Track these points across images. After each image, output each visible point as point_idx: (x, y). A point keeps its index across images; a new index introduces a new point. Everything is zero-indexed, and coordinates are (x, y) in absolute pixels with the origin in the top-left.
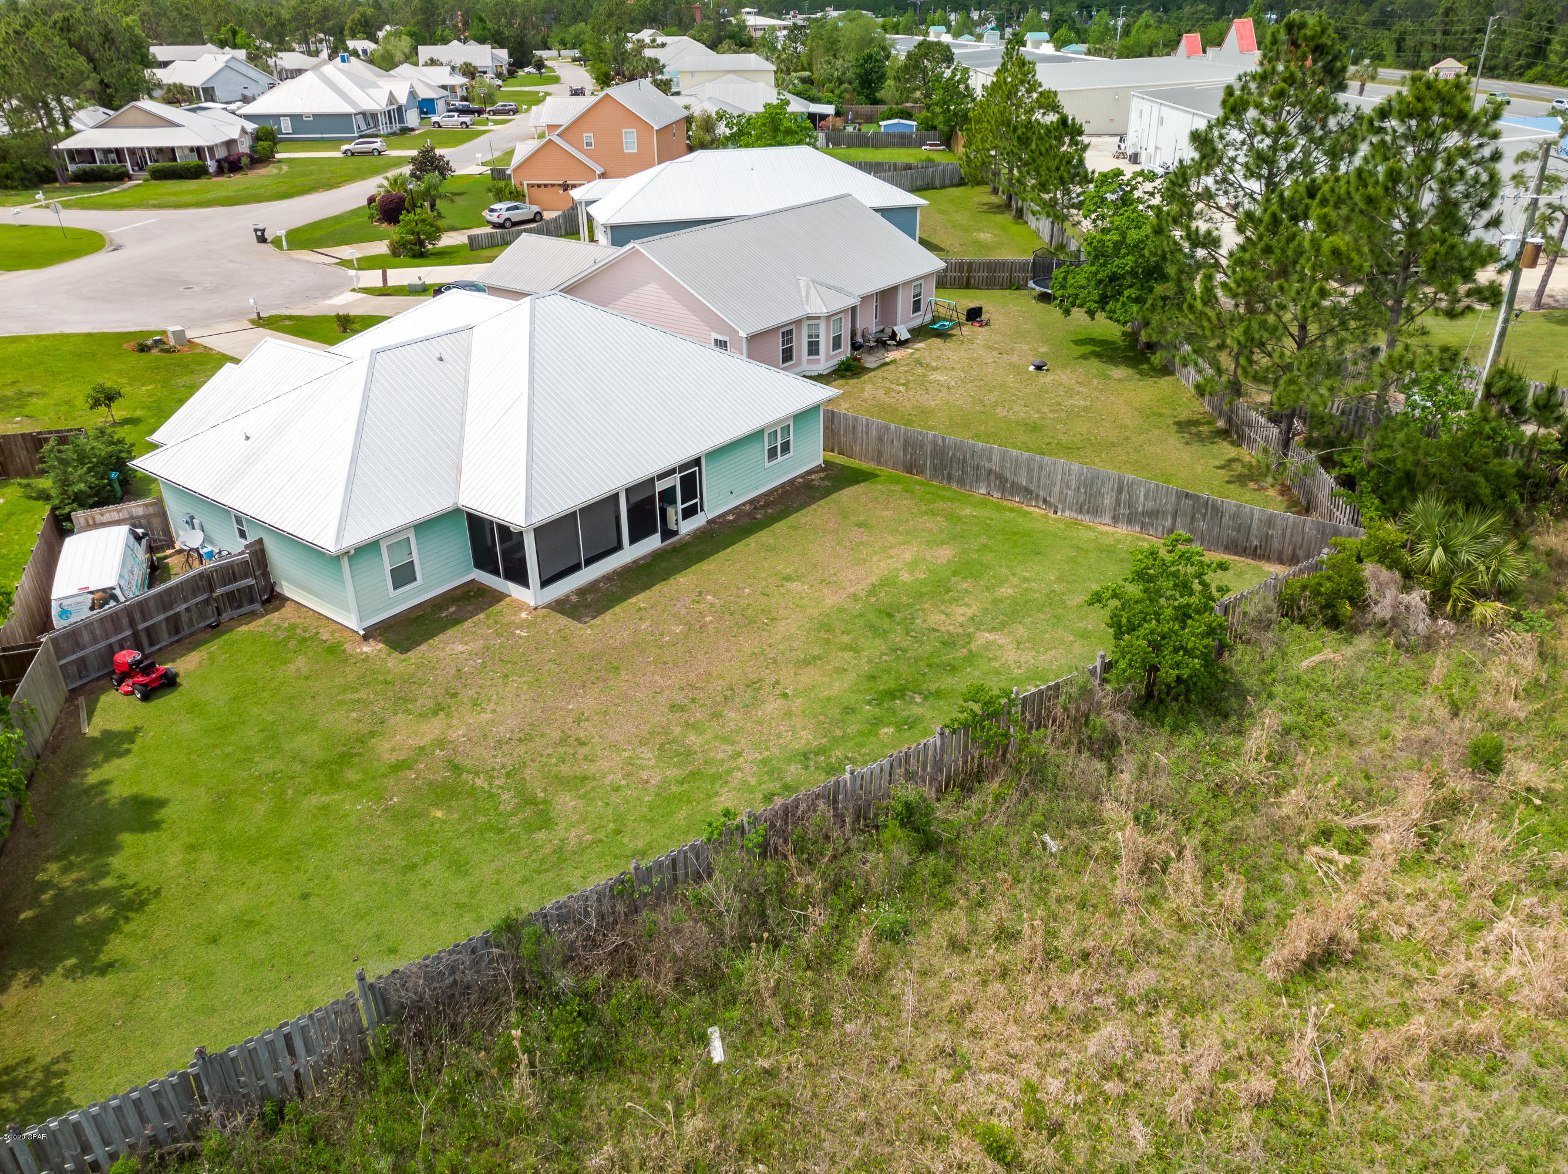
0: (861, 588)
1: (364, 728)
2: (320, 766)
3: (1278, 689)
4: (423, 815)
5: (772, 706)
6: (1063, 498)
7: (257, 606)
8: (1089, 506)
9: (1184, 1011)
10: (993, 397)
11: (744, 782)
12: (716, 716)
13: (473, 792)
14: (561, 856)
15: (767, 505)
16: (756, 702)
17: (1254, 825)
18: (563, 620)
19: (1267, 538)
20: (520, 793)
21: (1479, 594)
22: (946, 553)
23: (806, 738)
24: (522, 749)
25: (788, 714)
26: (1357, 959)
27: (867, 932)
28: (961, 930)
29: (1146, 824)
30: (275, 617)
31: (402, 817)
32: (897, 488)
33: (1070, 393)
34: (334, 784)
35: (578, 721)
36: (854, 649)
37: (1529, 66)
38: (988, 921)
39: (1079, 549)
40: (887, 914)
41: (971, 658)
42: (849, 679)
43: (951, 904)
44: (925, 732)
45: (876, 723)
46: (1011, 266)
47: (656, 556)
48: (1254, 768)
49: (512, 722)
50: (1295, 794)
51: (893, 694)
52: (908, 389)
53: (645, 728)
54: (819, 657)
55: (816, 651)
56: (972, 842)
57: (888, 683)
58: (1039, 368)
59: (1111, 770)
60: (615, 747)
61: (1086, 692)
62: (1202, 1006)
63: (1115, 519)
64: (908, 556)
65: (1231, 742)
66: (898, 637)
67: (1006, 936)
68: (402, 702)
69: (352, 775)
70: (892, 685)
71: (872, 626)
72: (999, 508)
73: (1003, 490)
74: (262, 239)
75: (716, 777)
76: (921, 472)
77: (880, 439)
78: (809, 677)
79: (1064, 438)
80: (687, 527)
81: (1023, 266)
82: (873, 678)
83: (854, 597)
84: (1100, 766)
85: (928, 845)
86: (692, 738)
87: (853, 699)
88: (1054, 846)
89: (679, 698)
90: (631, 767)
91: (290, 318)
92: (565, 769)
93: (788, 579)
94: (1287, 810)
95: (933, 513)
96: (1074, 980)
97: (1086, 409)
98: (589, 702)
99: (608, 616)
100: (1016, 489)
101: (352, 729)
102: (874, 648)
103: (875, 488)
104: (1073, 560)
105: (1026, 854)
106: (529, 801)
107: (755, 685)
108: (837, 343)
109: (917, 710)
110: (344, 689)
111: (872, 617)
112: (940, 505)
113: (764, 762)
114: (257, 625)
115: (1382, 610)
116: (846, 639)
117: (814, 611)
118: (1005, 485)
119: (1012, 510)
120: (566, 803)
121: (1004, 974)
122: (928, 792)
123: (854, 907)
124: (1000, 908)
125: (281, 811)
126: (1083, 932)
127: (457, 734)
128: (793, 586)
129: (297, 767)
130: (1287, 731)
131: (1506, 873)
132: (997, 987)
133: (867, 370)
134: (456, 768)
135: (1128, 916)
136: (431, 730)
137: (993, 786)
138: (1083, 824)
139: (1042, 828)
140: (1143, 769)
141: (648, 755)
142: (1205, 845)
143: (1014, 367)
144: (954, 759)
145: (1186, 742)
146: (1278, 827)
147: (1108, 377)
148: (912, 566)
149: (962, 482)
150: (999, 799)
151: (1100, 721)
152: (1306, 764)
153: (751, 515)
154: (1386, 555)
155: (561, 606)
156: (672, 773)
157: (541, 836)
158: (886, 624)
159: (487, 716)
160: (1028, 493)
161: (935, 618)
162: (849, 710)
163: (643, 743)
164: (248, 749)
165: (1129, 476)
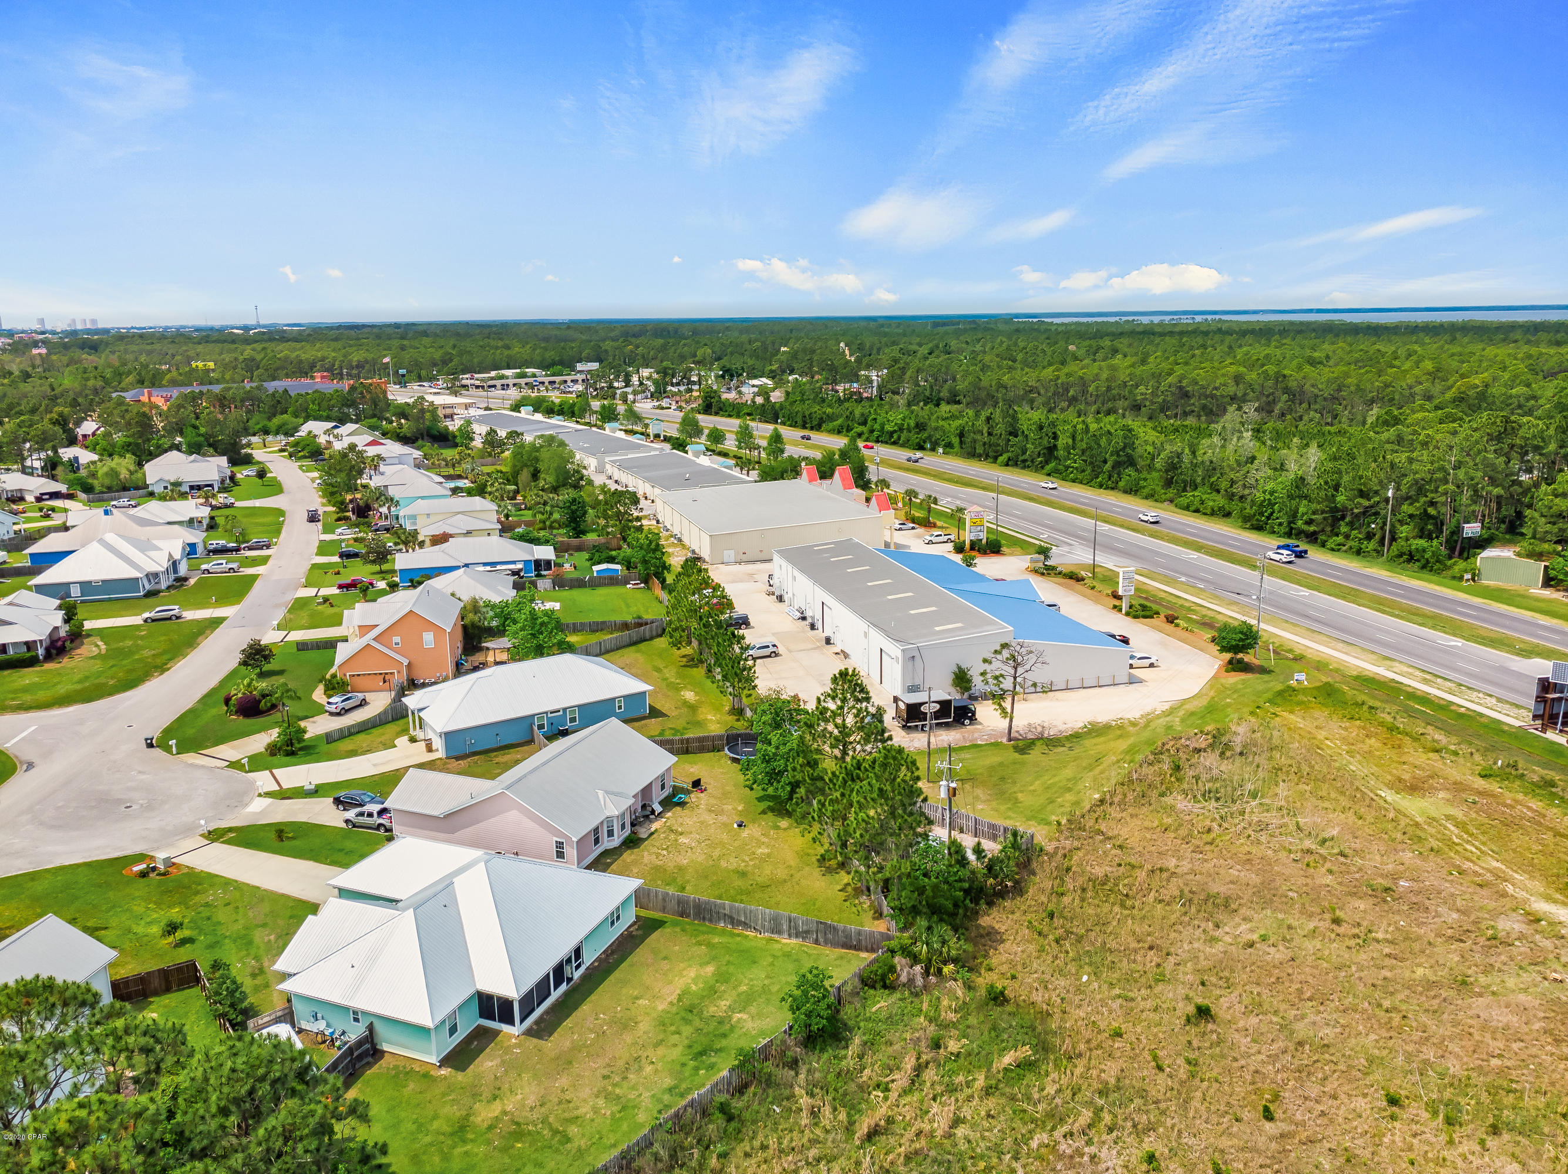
0: (674, 998)
1: (464, 1113)
2: (452, 1134)
3: (862, 1024)
4: (513, 1147)
5: (649, 1069)
6: (763, 927)
7: (370, 1059)
8: (776, 930)
9: (829, 1162)
10: (716, 853)
11: (647, 1108)
12: (625, 1078)
13: (529, 1133)
14: (580, 1153)
15: (613, 953)
16: (641, 1069)
17: (852, 1087)
18: (535, 1041)
19: (860, 941)
20: (551, 1129)
21: (945, 963)
22: (710, 969)
23: (668, 1082)
24: (543, 1110)
25: (656, 1071)
26: (886, 1131)
27: (715, 1156)
28: (748, 1149)
29: (812, 1095)
30: (383, 1062)
31: (505, 1150)
32: (678, 929)
33: (760, 844)
34: (464, 1141)
35: (563, 1091)
36: (678, 1033)
37: (1047, 462)
38: (757, 1143)
39: (774, 956)
40: (720, 1148)
41: (732, 1028)
42: (680, 1049)
43: (742, 1140)
44: (719, 1070)
45: (697, 1069)
46: (713, 738)
47: (566, 994)
48: (852, 1063)
49: (533, 1098)
50: (867, 1072)
51: (702, 1053)
52: (669, 853)
53: (595, 1090)
54: (662, 1041)
55: (661, 1037)
56: (747, 1115)
57: (698, 1048)
58: (740, 826)
59: (797, 1074)
60: (585, 1100)
61: (783, 1042)
62: (835, 1158)
63: (790, 936)
64: (692, 974)
65: (843, 1052)
66: (697, 1023)
67: (764, 1147)
68: (476, 1096)
69: (470, 1136)
70: (700, 1049)
71: (683, 1019)
72: (733, 935)
73: (732, 923)
74: (150, 746)
75: (634, 1107)
76: (688, 916)
77: (664, 900)
78: (661, 1051)
79: (759, 879)
80: (577, 975)
81: (720, 737)
82: (690, 1047)
83: (671, 1003)
84: (792, 1073)
85: (730, 1118)
86: (618, 1091)
87: (684, 1059)
88: (778, 1110)
89: (605, 1072)
90: (596, 1110)
91: (230, 830)
92: (567, 1115)
93: (637, 998)
94: (865, 1079)
95: (699, 944)
96: (790, 1158)
97: (769, 855)
98: (564, 1081)
99: (556, 1034)
100: (740, 923)
101: (458, 1114)
102: (687, 1030)
103: (667, 930)
104: (772, 964)
105: (768, 1115)
106: (556, 1132)
107: (637, 1059)
108: (623, 827)
109: (713, 1060)
110: (444, 1095)
111: (683, 1014)
112: (701, 938)
113: (653, 1096)
114: (375, 1069)
115: (904, 978)
116: (673, 1028)
117: (654, 1015)
118: (733, 921)
119: (739, 935)
120: (573, 1130)
121: (765, 1161)
122: (728, 1097)
123: (707, 1147)
124: (760, 1137)
125: (446, 1157)
126: (792, 1140)
127: (509, 1108)
128: (641, 1002)
129: (442, 1138)
130: (865, 1043)
131: (939, 1089)
132: (764, 1167)
133: (644, 840)
134: (518, 1124)
135: (807, 1131)
136: (496, 1109)
137: (752, 1089)
138: (788, 1099)
139: (772, 1103)
140: (809, 1071)
141: (601, 1102)
142: (834, 1099)
143: (725, 825)
144: (735, 1081)
145: (825, 1056)
146: (861, 1088)
147: (778, 828)
148: (695, 981)
149: (711, 921)
150: (755, 1095)
151: (789, 1054)
152: (868, 1060)
153: (606, 960)
154: (906, 951)
155: (529, 1033)
156: (616, 1109)
157: (569, 1146)
158: (690, 1016)
159: (519, 1097)
160: (746, 925)
161: (712, 1009)
162: (684, 1065)
163: (597, 1097)
164: (412, 1133)
165: (793, 915)
